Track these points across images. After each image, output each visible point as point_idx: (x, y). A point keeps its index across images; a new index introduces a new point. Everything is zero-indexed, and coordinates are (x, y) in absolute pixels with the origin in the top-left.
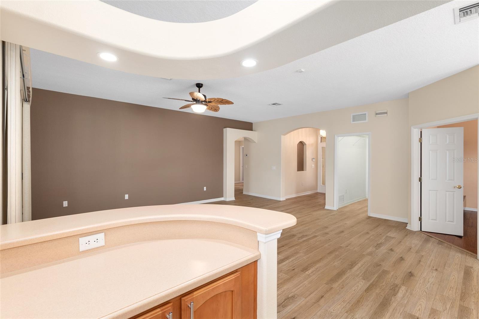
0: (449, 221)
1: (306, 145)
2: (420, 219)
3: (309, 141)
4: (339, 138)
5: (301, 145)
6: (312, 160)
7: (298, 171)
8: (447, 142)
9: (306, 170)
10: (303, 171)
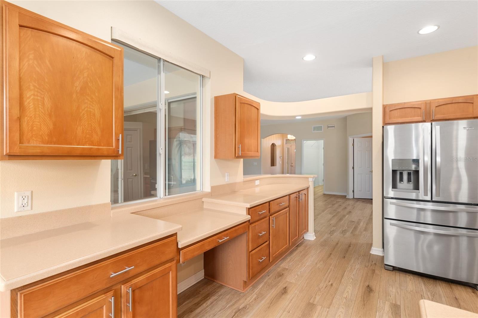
0: (368, 191)
1: (276, 146)
2: (353, 191)
3: (278, 142)
4: (304, 141)
5: (273, 145)
6: (280, 158)
7: (271, 166)
8: (367, 146)
9: (276, 166)
10: (274, 166)
